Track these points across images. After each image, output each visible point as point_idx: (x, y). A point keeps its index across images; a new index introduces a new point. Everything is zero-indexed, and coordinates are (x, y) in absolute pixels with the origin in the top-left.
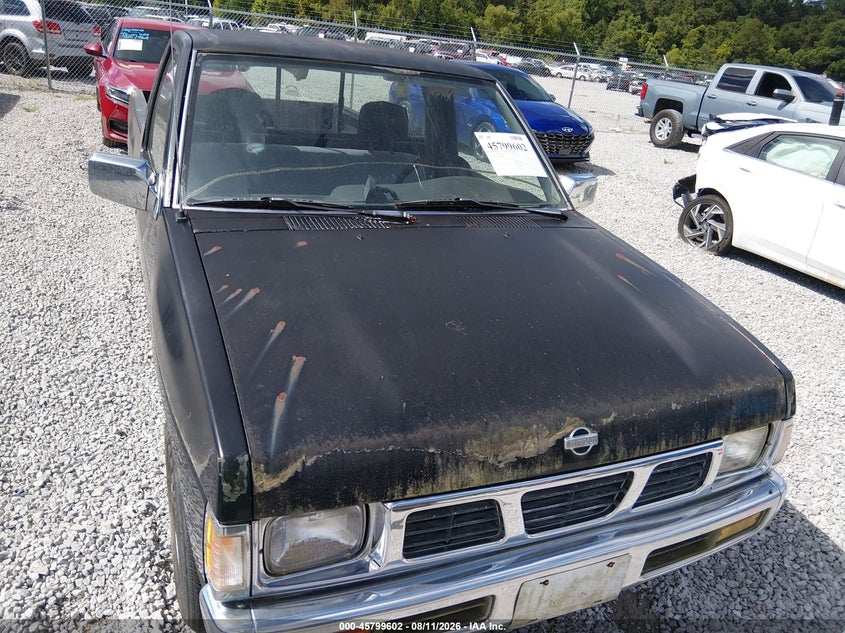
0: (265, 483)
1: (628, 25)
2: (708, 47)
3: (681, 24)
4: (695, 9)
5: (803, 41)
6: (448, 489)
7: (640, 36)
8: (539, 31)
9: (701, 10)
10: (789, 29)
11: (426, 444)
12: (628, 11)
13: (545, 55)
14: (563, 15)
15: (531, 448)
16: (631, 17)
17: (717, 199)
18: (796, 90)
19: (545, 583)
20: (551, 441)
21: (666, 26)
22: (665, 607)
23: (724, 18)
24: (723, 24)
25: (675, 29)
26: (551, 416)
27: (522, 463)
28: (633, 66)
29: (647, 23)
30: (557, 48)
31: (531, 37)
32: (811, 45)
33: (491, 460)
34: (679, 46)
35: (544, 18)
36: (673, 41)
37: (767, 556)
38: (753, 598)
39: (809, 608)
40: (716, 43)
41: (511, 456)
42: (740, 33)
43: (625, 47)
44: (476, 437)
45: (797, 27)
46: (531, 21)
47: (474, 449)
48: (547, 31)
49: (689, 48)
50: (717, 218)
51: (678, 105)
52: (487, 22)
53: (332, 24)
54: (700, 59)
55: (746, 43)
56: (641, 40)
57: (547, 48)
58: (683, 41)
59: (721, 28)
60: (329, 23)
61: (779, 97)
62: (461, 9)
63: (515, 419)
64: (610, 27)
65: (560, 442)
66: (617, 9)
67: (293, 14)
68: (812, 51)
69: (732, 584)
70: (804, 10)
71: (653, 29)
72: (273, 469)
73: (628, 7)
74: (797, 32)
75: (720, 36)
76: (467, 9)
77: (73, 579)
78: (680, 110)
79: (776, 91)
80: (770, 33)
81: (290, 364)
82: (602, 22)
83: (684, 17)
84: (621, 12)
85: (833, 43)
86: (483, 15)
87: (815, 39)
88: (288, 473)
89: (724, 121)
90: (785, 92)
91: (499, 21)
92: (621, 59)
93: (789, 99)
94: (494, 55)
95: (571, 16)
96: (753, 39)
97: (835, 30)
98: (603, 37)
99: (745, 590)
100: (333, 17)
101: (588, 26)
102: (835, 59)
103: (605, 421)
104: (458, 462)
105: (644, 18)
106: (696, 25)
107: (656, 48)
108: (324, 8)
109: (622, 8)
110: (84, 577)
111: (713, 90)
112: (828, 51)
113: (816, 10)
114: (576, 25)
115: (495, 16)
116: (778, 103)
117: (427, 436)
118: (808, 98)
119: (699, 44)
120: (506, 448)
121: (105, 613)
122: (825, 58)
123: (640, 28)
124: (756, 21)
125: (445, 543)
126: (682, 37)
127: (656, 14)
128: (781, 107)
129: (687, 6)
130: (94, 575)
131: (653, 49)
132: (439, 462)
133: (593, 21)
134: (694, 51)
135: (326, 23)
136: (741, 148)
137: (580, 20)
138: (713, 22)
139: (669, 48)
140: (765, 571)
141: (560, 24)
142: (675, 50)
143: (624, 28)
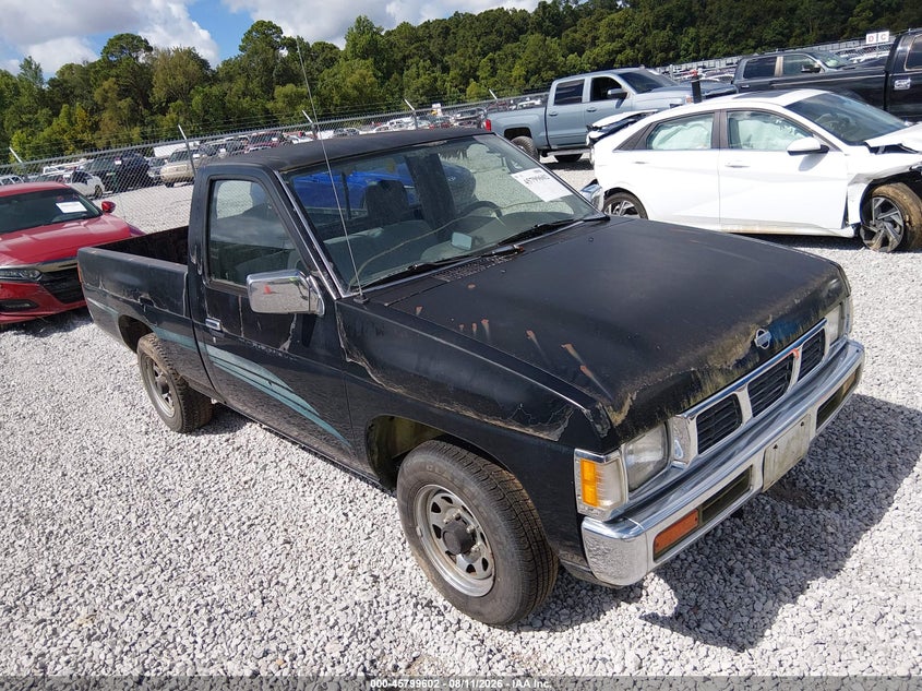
0: (618, 418)
1: (421, 71)
2: (503, 72)
3: (470, 58)
4: (478, 40)
5: (585, 43)
6: (710, 394)
7: (436, 79)
8: (336, 99)
9: (483, 39)
10: (570, 35)
11: (688, 365)
12: (416, 58)
13: (352, 123)
14: (355, 77)
15: (741, 350)
16: (421, 63)
17: (625, 195)
18: (625, 86)
19: (775, 447)
20: (749, 343)
21: (457, 63)
22: (805, 480)
23: (507, 42)
24: (509, 47)
25: (467, 64)
26: (741, 328)
27: (741, 363)
28: (446, 110)
29: (438, 66)
30: (362, 112)
31: (332, 108)
32: (594, 44)
33: (725, 367)
34: (476, 79)
35: (337, 87)
36: (469, 75)
37: (845, 425)
38: (857, 452)
39: (895, 443)
40: (509, 67)
41: (733, 361)
42: (527, 51)
43: (425, 94)
44: (712, 353)
45: (576, 31)
46: (324, 92)
47: (714, 362)
48: (345, 97)
49: (486, 78)
50: (629, 211)
51: (525, 131)
52: (280, 105)
53: (110, 151)
54: (499, 86)
55: (537, 59)
56: (439, 83)
57: (351, 114)
58: (478, 73)
59: (509, 51)
60: (106, 151)
61: (614, 97)
62: (248, 98)
63: (724, 335)
64: (405, 79)
65: (753, 342)
66: (405, 58)
67: (61, 152)
68: (597, 50)
69: (837, 450)
70: (575, 15)
71: (446, 69)
72: (618, 409)
73: (414, 54)
74: (577, 36)
75: (511, 59)
76: (254, 97)
77: (367, 644)
78: (529, 135)
79: (610, 92)
80: (552, 43)
81: (566, 351)
82: (395, 75)
83: (470, 50)
84: (410, 61)
85: (612, 38)
86: (273, 98)
87: (595, 38)
88: (626, 408)
89: (600, 128)
90: (616, 91)
91: (293, 101)
92: (434, 106)
93: (623, 96)
94: (303, 135)
95: (363, 77)
96: (541, 54)
97: (609, 25)
98: (402, 90)
99: (847, 450)
100: (109, 143)
101: (383, 83)
102: (620, 52)
103: (769, 321)
104: (708, 372)
105: (434, 61)
106: (485, 55)
107: (456, 86)
108: (95, 136)
109: (409, 57)
110: (373, 639)
111: (552, 108)
112: (610, 46)
113: (586, 11)
114: (372, 84)
115: (286, 96)
116: (614, 102)
117: (686, 361)
118: (639, 91)
119: (494, 72)
120: (729, 355)
121: (414, 655)
122: (610, 53)
123: (433, 72)
124: (538, 36)
125: (710, 439)
126: (476, 70)
127: (443, 54)
128: (618, 105)
129: (469, 39)
130: (382, 635)
131: (453, 89)
132: (699, 376)
133: (387, 76)
134: (492, 80)
135: (102, 152)
136: (628, 145)
137: (374, 79)
138: (498, 47)
139: (467, 84)
140: (852, 433)
141: (355, 87)
142: (473, 83)
143: (418, 76)
